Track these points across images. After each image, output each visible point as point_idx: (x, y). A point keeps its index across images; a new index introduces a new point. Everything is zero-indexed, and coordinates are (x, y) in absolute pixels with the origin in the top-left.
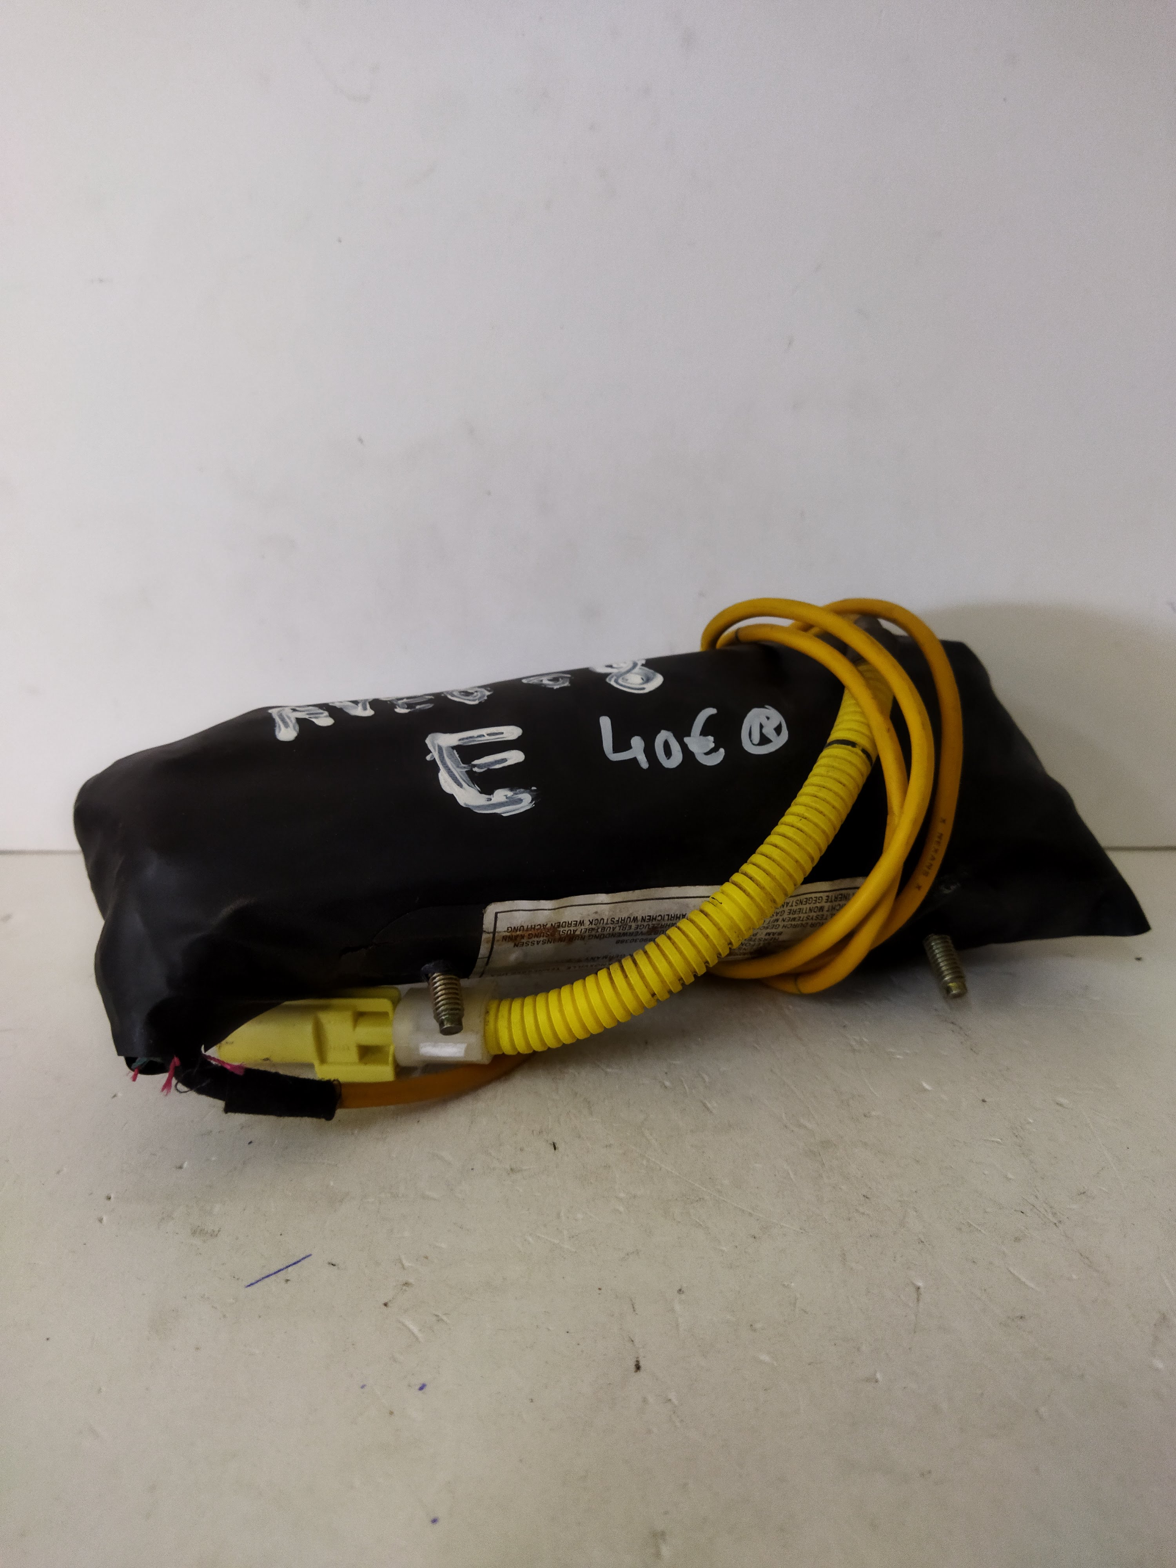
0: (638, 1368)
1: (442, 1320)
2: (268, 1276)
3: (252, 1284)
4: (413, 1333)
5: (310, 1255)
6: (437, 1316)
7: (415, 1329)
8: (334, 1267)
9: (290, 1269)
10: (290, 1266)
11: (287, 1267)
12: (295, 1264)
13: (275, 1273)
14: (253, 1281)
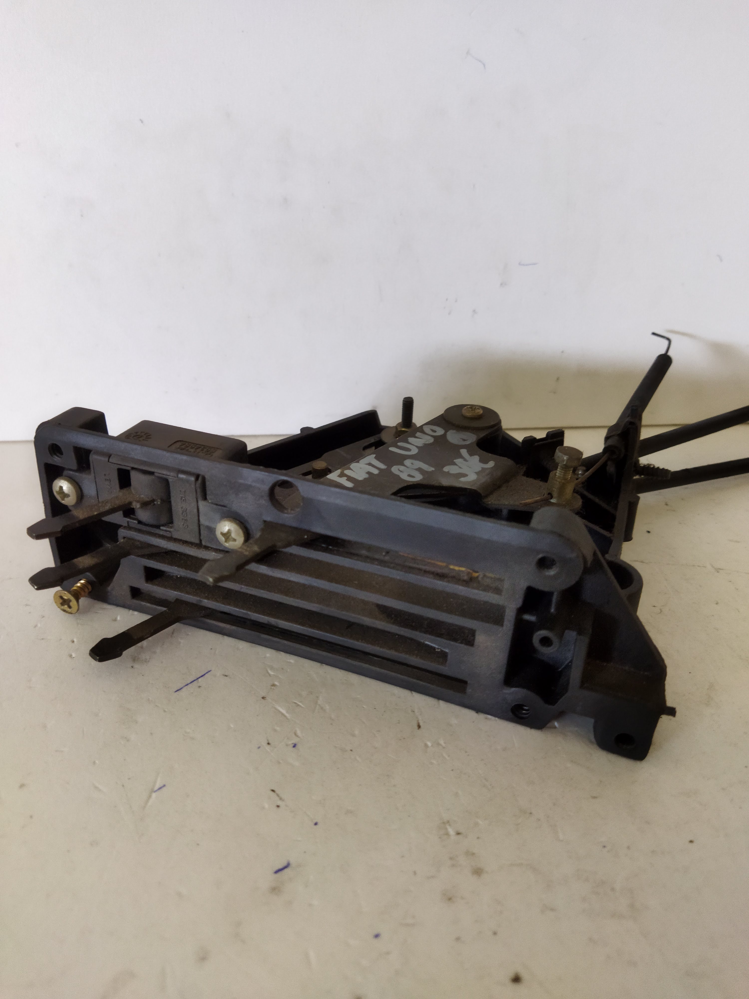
0: (419, 727)
1: (298, 705)
2: (187, 685)
3: (178, 690)
4: (283, 714)
5: (211, 671)
6: (295, 703)
7: (284, 711)
8: (228, 677)
9: (200, 680)
10: (199, 678)
11: (198, 679)
12: (202, 676)
13: (192, 682)
14: (178, 689)
